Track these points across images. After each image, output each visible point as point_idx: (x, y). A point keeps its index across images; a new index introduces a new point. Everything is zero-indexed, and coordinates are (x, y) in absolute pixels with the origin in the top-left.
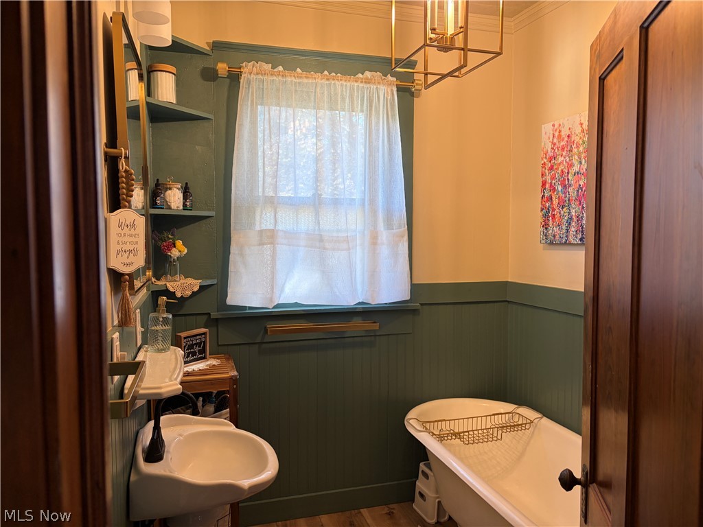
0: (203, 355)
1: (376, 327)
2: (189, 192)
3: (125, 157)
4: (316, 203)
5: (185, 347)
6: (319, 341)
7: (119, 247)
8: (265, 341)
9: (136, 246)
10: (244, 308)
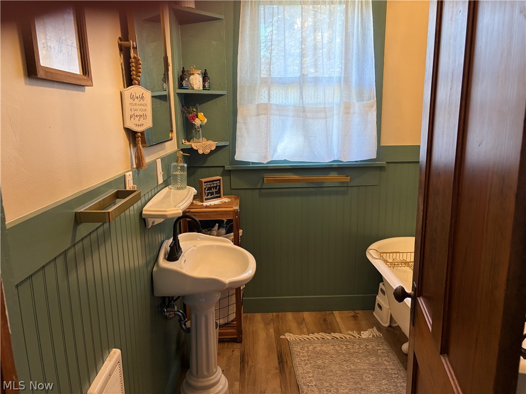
0: (219, 195)
1: (348, 179)
2: (207, 77)
3: (133, 48)
4: (302, 81)
5: (205, 188)
6: (303, 189)
7: (132, 113)
8: (263, 187)
9: (145, 113)
10: (248, 163)
